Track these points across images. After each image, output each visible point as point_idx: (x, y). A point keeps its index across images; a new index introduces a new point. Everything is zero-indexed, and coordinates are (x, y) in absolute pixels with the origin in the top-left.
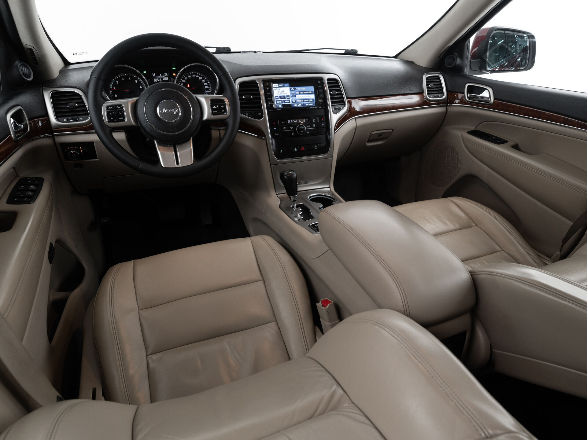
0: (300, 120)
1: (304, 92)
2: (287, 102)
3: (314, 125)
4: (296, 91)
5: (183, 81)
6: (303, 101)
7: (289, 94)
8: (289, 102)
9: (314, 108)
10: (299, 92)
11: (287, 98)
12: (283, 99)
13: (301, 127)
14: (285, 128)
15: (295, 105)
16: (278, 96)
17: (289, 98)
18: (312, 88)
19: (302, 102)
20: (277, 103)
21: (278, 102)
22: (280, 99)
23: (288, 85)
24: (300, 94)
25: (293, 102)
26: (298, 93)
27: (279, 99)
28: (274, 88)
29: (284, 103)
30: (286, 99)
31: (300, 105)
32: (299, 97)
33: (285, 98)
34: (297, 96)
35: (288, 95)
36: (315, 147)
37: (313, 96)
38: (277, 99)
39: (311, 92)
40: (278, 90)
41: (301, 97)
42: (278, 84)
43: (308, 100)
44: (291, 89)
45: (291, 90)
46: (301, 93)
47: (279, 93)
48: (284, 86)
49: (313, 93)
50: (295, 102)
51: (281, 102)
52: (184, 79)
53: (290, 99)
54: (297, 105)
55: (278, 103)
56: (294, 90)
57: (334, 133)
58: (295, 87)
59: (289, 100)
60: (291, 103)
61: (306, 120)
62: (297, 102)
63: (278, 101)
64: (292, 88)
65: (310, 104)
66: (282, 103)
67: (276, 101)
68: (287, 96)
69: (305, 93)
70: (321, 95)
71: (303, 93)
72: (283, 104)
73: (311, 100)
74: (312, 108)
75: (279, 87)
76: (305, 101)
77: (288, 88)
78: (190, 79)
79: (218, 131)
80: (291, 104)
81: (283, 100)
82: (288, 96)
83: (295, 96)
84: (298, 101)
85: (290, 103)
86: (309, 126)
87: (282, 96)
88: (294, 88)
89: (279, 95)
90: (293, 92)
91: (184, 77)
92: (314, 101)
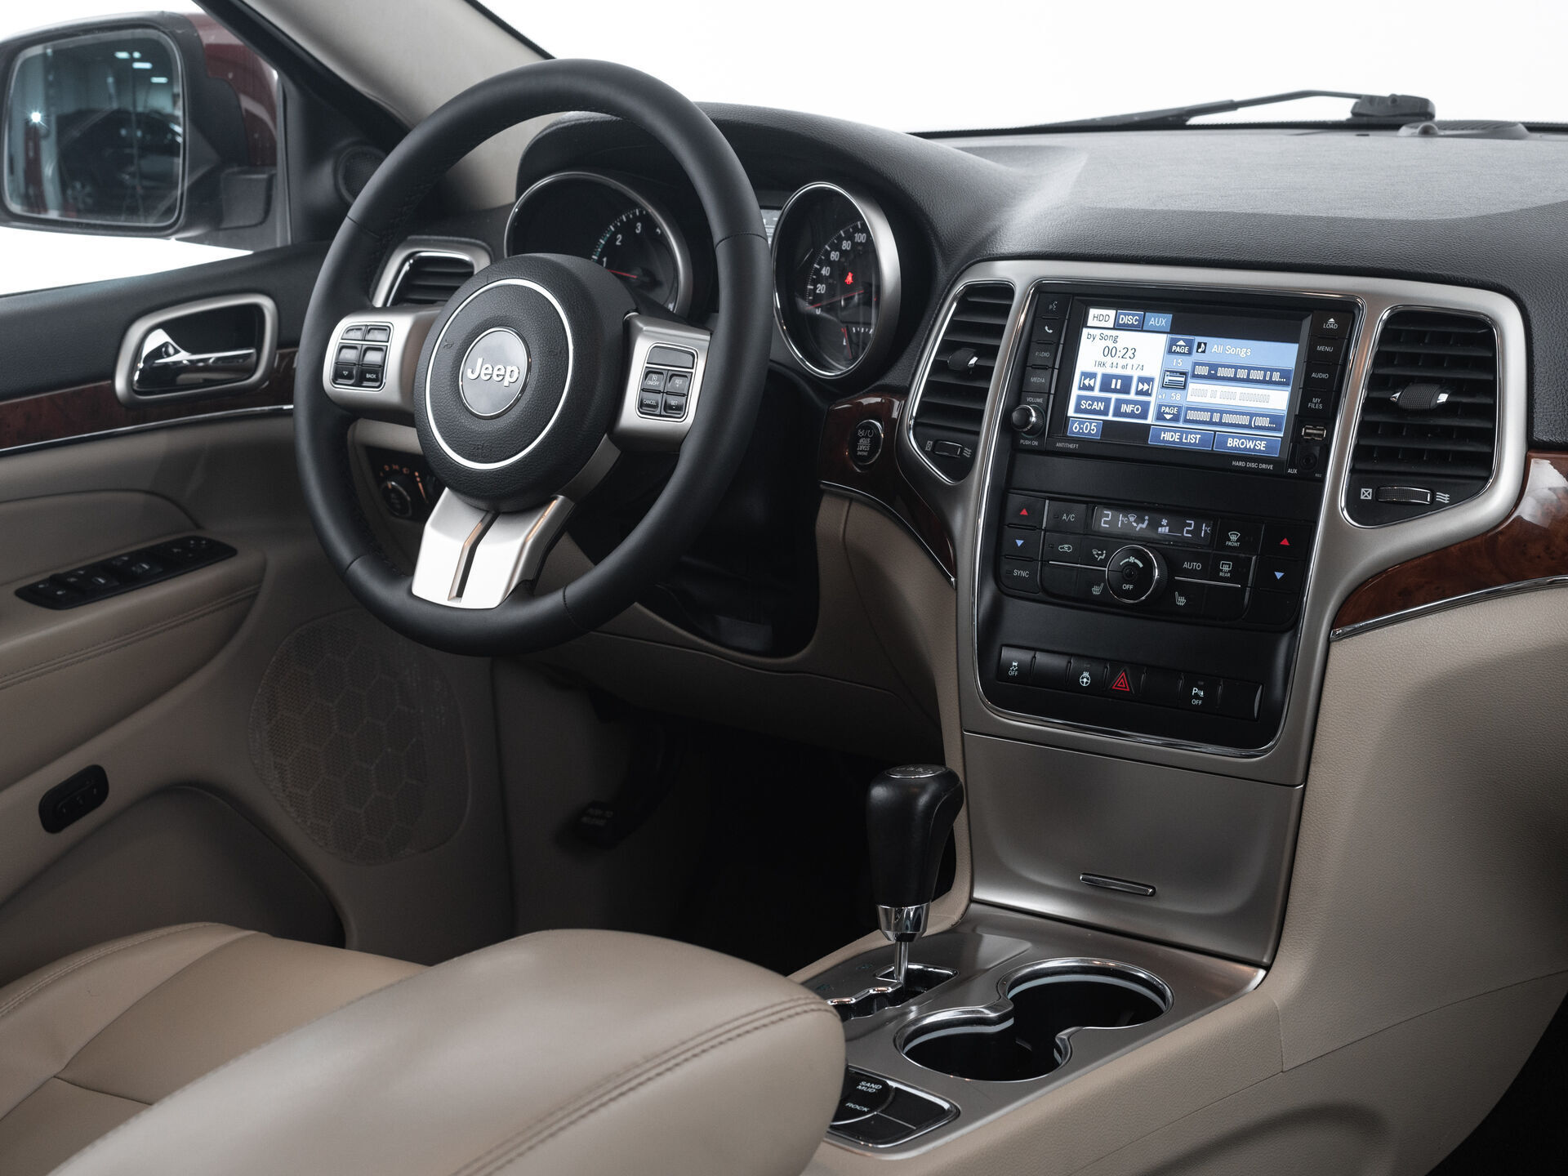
0: (1164, 522)
1: (1236, 368)
2: (1132, 415)
3: (1226, 568)
4: (1196, 356)
5: (834, 256)
6: (1216, 418)
7: (1154, 370)
8: (1144, 415)
9: (1253, 465)
10: (1213, 367)
11: (1138, 393)
12: (1115, 391)
13: (1132, 559)
14: (1066, 548)
15: (1167, 436)
16: (1093, 376)
17: (1147, 393)
18: (1285, 355)
19: (1211, 423)
20: (1078, 410)
21: (1084, 405)
22: (1102, 390)
23: (1163, 320)
24: (1212, 377)
25: (1160, 416)
26: (1204, 371)
27: (1096, 393)
28: (1085, 331)
29: (1117, 413)
30: (1132, 396)
31: (1193, 439)
32: (1202, 394)
33: (1128, 392)
34: (1193, 386)
35: (1146, 374)
36: (1195, 691)
37: (1278, 400)
38: (1084, 388)
39: (1276, 377)
40: (1104, 343)
41: (1213, 396)
42: (1112, 313)
43: (1245, 420)
44: (1173, 343)
45: (1170, 351)
46: (1221, 372)
47: (1104, 359)
48: (1140, 328)
49: (1286, 384)
50: (1176, 418)
51: (1101, 406)
52: (837, 247)
53: (1152, 400)
54: (1176, 438)
55: (1086, 411)
56: (1190, 353)
57: (1329, 642)
58: (1198, 339)
59: (1145, 406)
60: (1149, 421)
61: (1198, 528)
62: (1186, 421)
63: (1087, 398)
64: (1181, 343)
65: (1250, 445)
66: (1105, 413)
67: (1080, 398)
68: (1142, 380)
69: (1242, 374)
70: (1315, 400)
71: (1230, 373)
72: (1110, 418)
73: (1265, 422)
74: (1241, 464)
75: (1118, 327)
76: (1227, 419)
77: (1163, 339)
78: (860, 248)
79: (847, 504)
80: (1149, 426)
81: (1114, 396)
82: (1148, 380)
83: (1184, 387)
84: (1191, 415)
85: (1145, 418)
86: (1197, 566)
87: (1117, 377)
88: (1189, 344)
89: (1100, 371)
90: (1182, 363)
91: (840, 239)
92: (1279, 430)
